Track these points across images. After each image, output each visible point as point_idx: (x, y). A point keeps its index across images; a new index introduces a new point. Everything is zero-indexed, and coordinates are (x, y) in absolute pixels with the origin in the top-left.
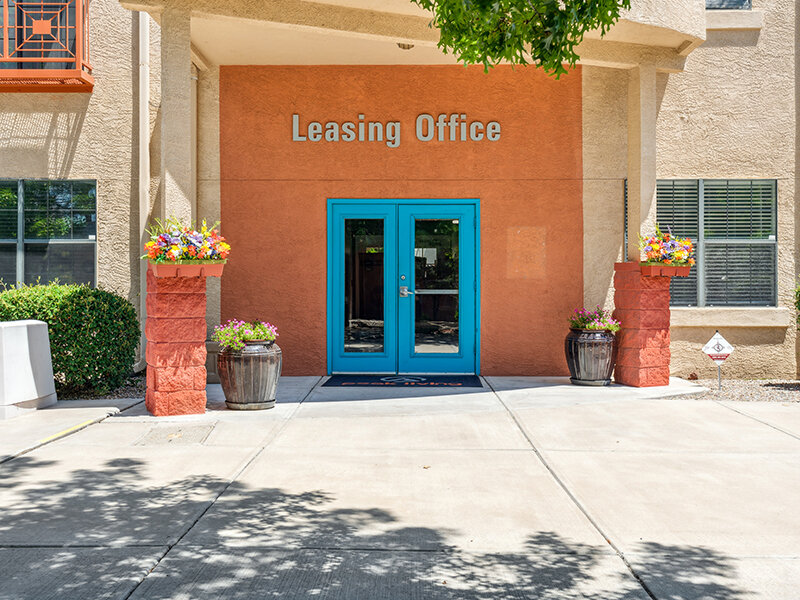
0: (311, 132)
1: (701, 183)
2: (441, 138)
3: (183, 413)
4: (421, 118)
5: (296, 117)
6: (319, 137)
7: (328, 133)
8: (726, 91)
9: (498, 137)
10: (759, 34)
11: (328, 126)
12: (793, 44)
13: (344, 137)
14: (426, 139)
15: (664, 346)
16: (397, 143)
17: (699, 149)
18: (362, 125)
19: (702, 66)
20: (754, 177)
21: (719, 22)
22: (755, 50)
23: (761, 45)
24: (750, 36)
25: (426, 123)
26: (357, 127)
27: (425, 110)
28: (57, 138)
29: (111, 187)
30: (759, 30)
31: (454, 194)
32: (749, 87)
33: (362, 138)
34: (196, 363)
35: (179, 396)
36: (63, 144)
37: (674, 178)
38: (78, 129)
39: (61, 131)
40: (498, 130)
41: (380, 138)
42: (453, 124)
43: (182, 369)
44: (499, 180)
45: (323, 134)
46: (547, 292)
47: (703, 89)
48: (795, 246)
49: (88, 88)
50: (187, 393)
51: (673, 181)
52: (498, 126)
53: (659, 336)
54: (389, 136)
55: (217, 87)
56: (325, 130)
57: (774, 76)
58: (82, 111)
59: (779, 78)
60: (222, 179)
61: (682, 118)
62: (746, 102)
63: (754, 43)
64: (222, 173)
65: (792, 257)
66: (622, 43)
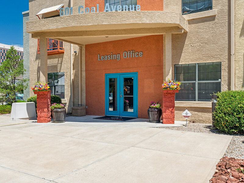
0: (102, 58)
1: (197, 64)
2: (129, 57)
3: (42, 122)
4: (124, 52)
5: (99, 55)
6: (103, 59)
7: (105, 58)
8: (205, 36)
9: (142, 55)
10: (215, 17)
11: (105, 56)
12: (227, 18)
13: (108, 59)
14: (125, 58)
15: (172, 112)
16: (119, 59)
17: (196, 54)
18: (112, 55)
19: (197, 29)
20: (214, 61)
21: (202, 15)
22: (214, 22)
23: (216, 20)
24: (213, 18)
25: (125, 53)
26: (111, 56)
27: (125, 50)
28: (59, 63)
29: (67, 73)
30: (215, 15)
31: (132, 71)
32: (212, 34)
33: (112, 59)
34: (45, 112)
35: (42, 119)
36: (60, 64)
37: (189, 63)
38: (62, 61)
39: (60, 62)
40: (142, 54)
41: (116, 58)
42: (131, 53)
43: (42, 113)
44: (143, 67)
45: (104, 58)
46: (154, 96)
47: (198, 36)
48: (228, 83)
49: (63, 53)
50: (43, 118)
51: (189, 64)
52: (142, 52)
53: (170, 109)
54: (117, 58)
55: (85, 50)
56: (104, 57)
57: (221, 29)
58: (63, 58)
59: (222, 30)
60: (86, 70)
61: (191, 46)
62: (211, 38)
63: (214, 20)
64: (86, 69)
65: (227, 86)
66: (160, 28)
